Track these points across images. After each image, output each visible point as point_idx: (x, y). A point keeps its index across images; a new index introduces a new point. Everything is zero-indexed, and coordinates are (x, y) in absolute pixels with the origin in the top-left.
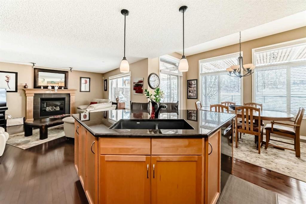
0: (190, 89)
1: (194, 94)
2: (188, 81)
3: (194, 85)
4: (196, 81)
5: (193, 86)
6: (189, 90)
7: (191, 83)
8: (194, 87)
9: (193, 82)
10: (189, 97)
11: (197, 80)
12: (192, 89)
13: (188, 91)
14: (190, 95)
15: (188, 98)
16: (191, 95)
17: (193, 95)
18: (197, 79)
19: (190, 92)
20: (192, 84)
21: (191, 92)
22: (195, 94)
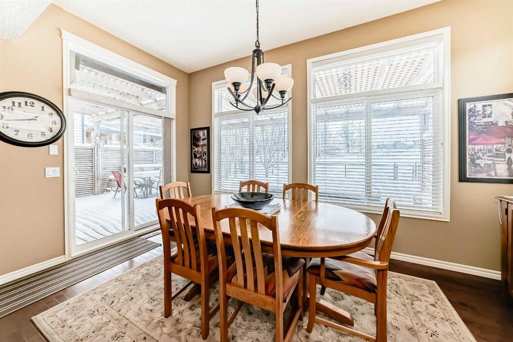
0: (196, 149)
1: (203, 161)
2: (192, 130)
3: (203, 140)
4: (206, 132)
5: (201, 143)
6: (194, 150)
7: (198, 135)
8: (203, 146)
9: (201, 133)
10: (194, 170)
11: (208, 129)
12: (200, 149)
13: (193, 155)
14: (196, 163)
15: (192, 172)
16: (198, 163)
17: (201, 163)
18: (209, 127)
19: (196, 157)
20: (200, 137)
21: (198, 156)
22: (205, 161)
